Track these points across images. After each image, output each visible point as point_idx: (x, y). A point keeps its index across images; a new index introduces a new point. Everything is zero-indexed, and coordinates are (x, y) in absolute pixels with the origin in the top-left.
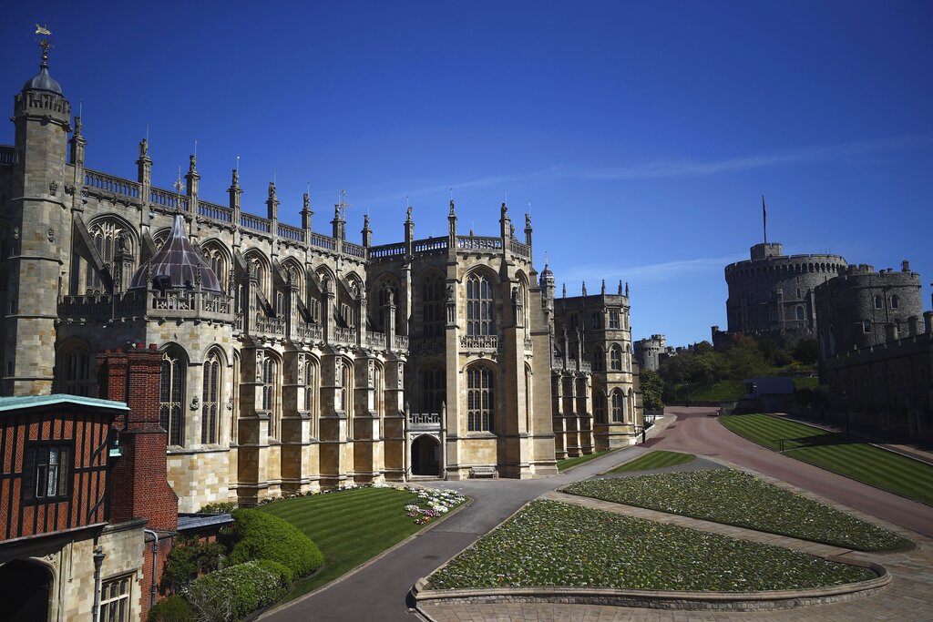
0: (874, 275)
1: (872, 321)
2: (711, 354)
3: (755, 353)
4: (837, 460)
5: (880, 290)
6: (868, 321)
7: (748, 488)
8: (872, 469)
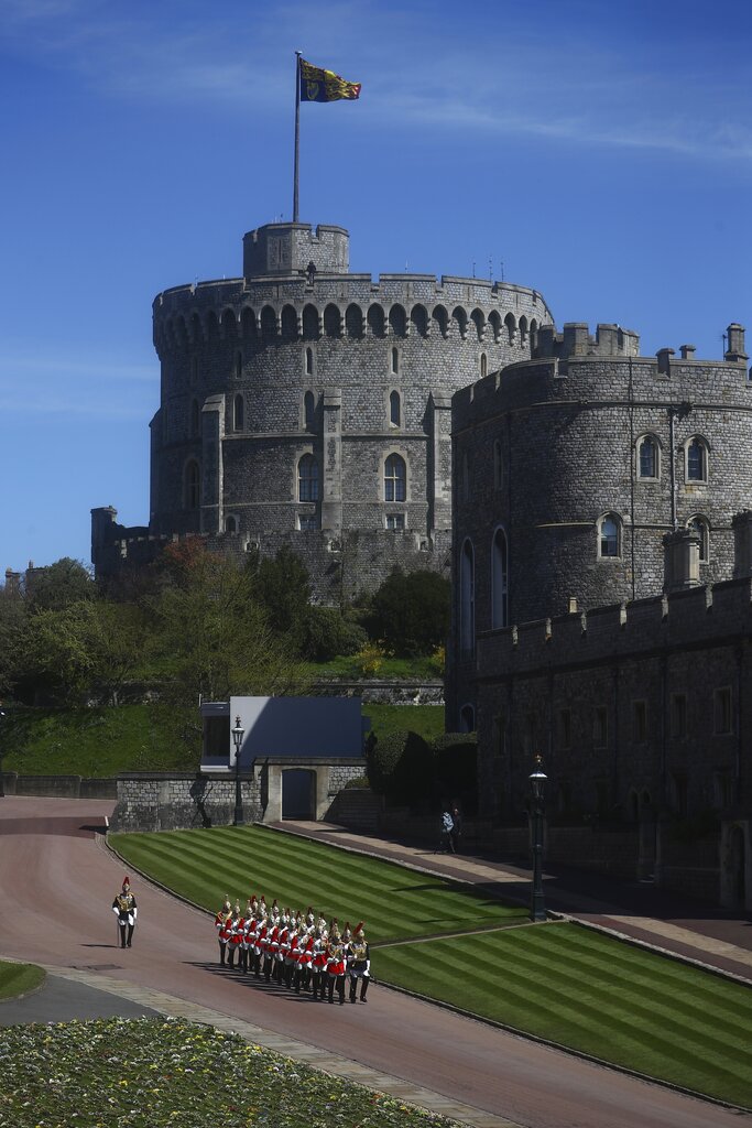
0: (642, 363)
1: (627, 518)
2: (90, 607)
3: (240, 610)
4: (505, 984)
5: (657, 415)
6: (614, 519)
7: (229, 1082)
8: (613, 1011)
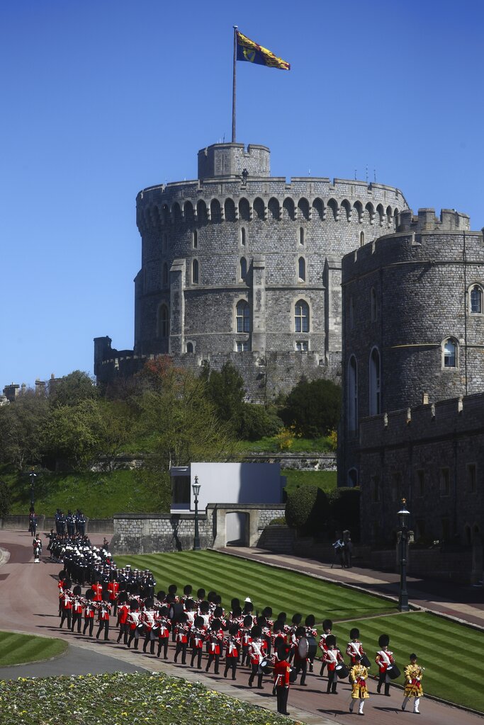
0: (472, 235)
1: (462, 341)
2: (94, 404)
3: (196, 405)
5: (482, 271)
6: (453, 341)
7: (196, 714)
8: (457, 670)
